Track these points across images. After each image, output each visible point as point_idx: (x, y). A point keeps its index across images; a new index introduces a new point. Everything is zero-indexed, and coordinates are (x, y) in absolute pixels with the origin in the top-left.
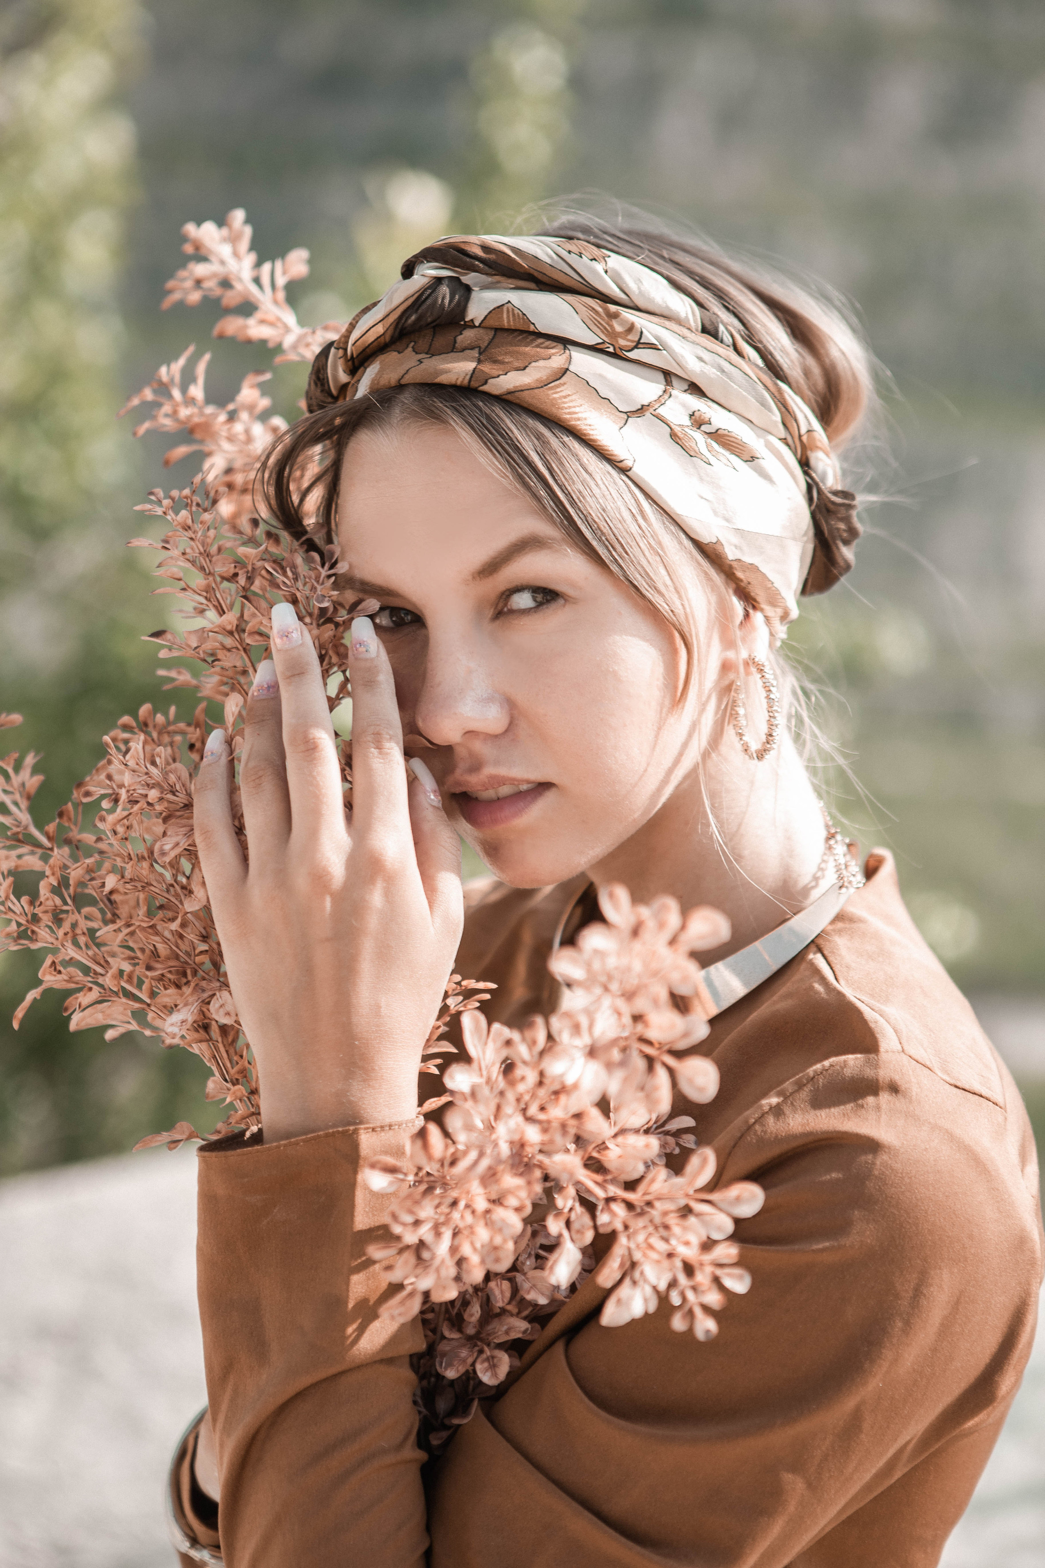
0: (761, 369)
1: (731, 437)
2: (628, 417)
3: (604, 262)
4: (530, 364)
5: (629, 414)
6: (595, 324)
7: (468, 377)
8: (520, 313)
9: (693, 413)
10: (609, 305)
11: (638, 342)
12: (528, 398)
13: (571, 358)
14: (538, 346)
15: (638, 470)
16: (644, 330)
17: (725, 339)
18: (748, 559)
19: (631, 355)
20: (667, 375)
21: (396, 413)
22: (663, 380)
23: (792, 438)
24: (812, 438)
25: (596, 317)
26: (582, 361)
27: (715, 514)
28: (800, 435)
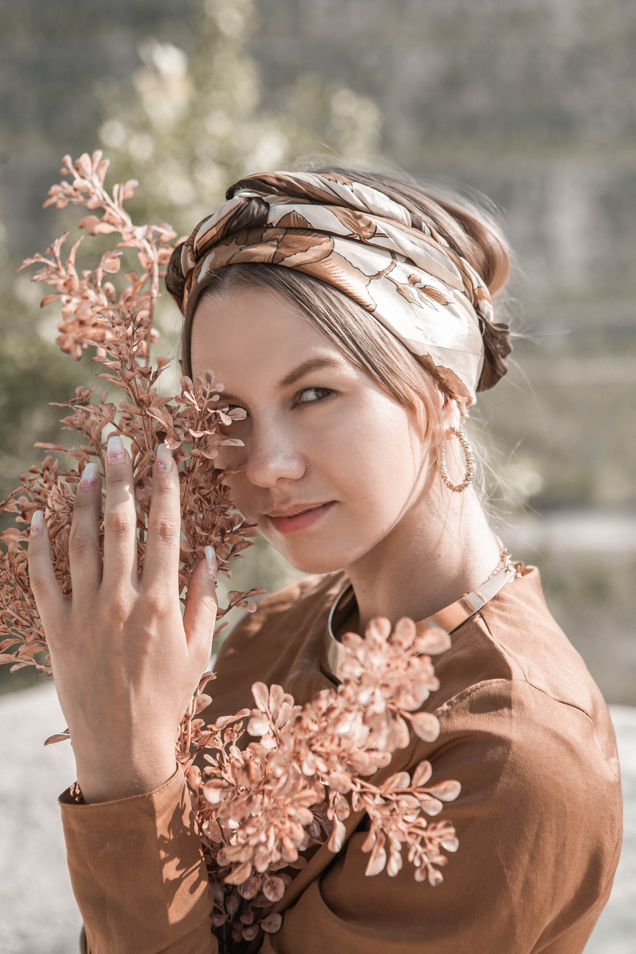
0: (447, 247)
1: (434, 290)
2: (371, 279)
3: (351, 185)
4: (309, 248)
5: (371, 277)
6: (348, 223)
7: (272, 257)
8: (301, 217)
9: (410, 275)
10: (355, 212)
11: (375, 233)
12: (309, 267)
13: (334, 244)
14: (314, 236)
15: (379, 311)
16: (378, 226)
17: (426, 231)
18: (447, 366)
19: (370, 241)
20: (393, 254)
21: (227, 281)
22: (391, 256)
23: (469, 291)
24: (480, 292)
25: (348, 218)
26: (341, 245)
27: (426, 337)
28: (474, 290)
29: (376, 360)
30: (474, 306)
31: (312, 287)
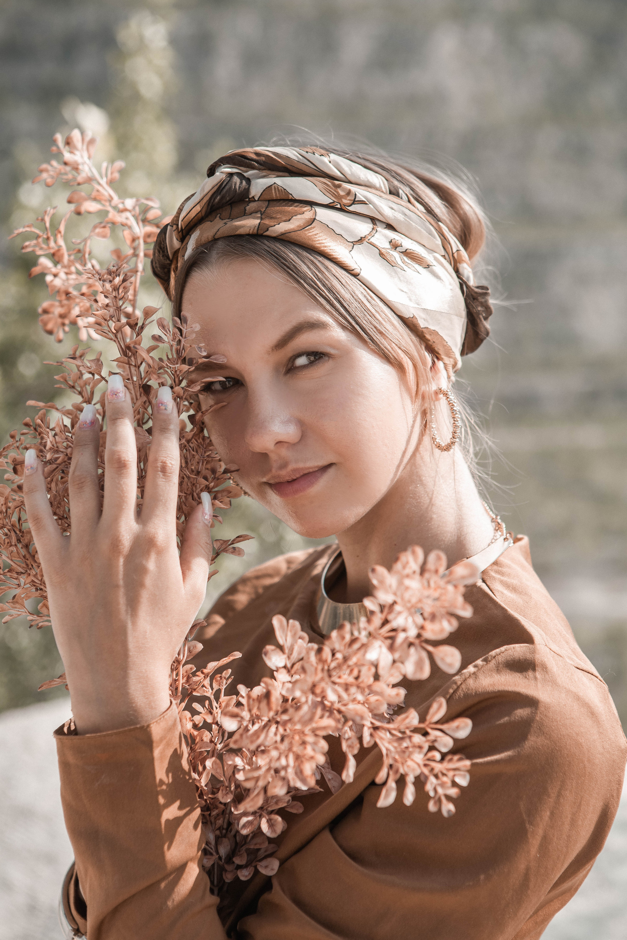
0: (424, 213)
1: (415, 254)
2: (354, 245)
3: (328, 157)
4: (292, 217)
5: (354, 243)
6: (328, 192)
7: (256, 228)
8: (282, 189)
9: (391, 240)
10: (335, 181)
11: (354, 201)
12: (293, 236)
13: (316, 212)
14: (296, 207)
15: (364, 274)
16: (357, 194)
17: (403, 198)
18: (432, 328)
19: (351, 208)
20: (373, 220)
21: (214, 255)
22: (371, 223)
23: (448, 255)
24: (459, 255)
25: (327, 188)
26: (323, 214)
27: (410, 300)
28: (453, 254)
29: (364, 322)
30: (454, 269)
31: (297, 254)
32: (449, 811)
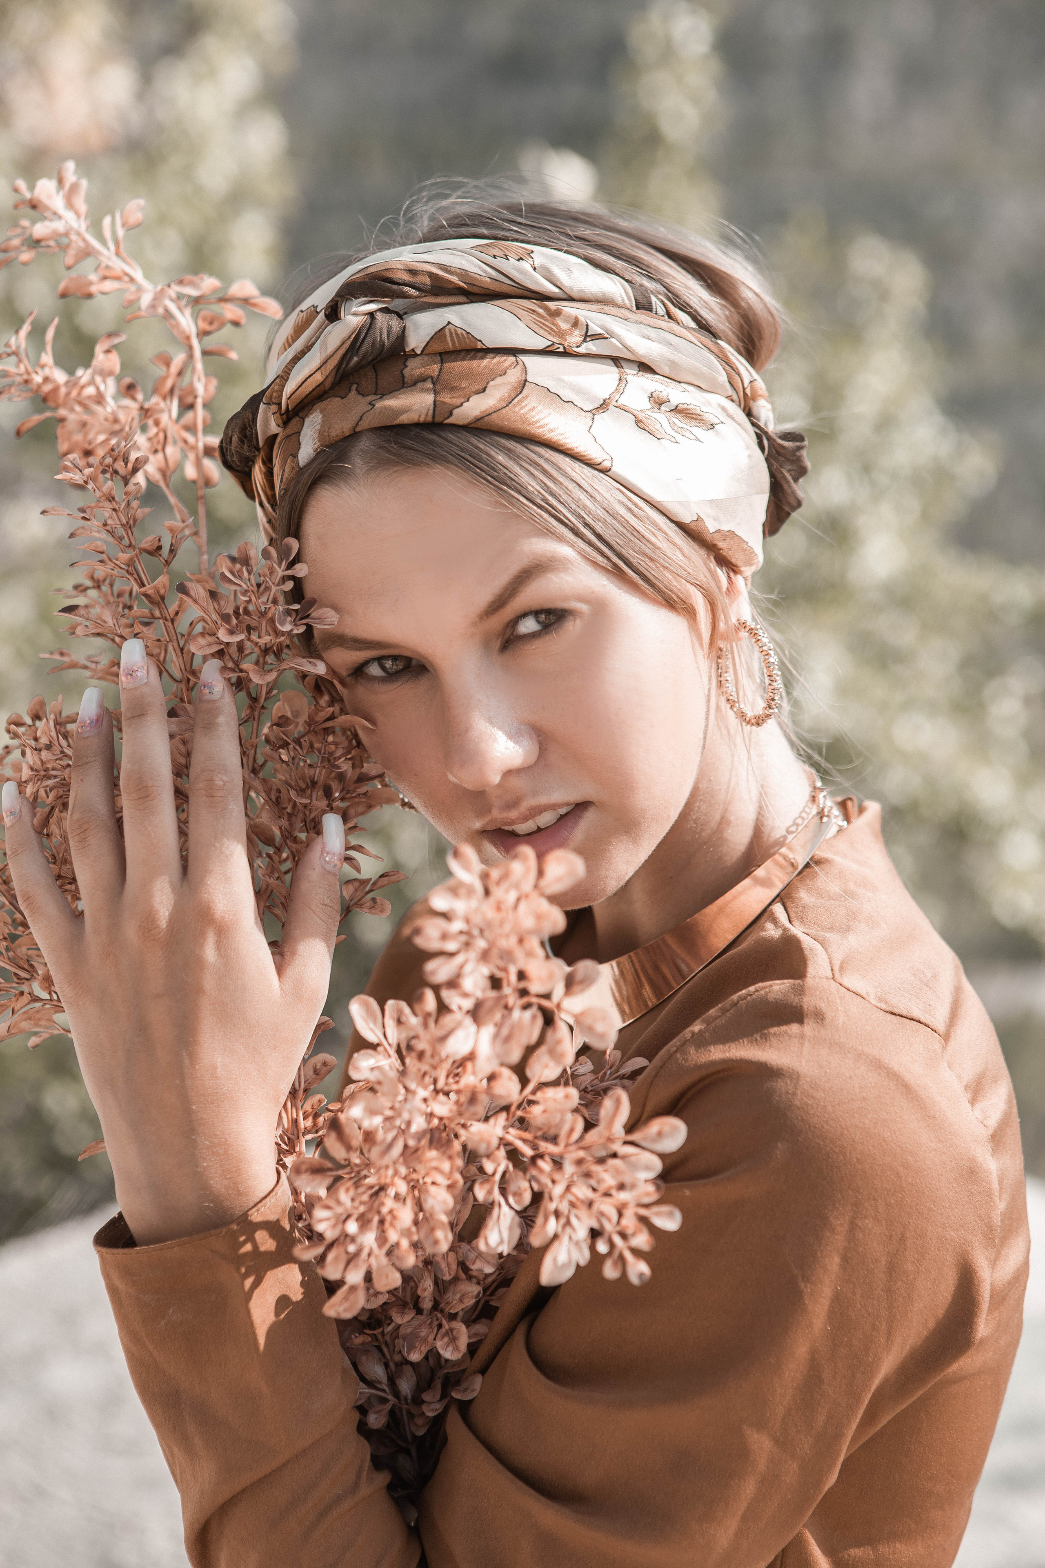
0: (694, 329)
1: (691, 409)
2: (594, 415)
3: (530, 258)
4: (488, 383)
5: (594, 412)
6: (541, 327)
8: (464, 332)
9: (651, 394)
10: (547, 303)
11: (586, 336)
13: (526, 368)
14: (490, 361)
15: (618, 469)
16: (589, 323)
17: (660, 310)
19: (581, 350)
20: (618, 361)
22: (613, 364)
23: (737, 394)
24: (753, 389)
25: (539, 319)
26: (537, 368)
28: (744, 389)
29: (631, 552)
30: (744, 411)
31: (509, 452)
32: (641, 1275)
